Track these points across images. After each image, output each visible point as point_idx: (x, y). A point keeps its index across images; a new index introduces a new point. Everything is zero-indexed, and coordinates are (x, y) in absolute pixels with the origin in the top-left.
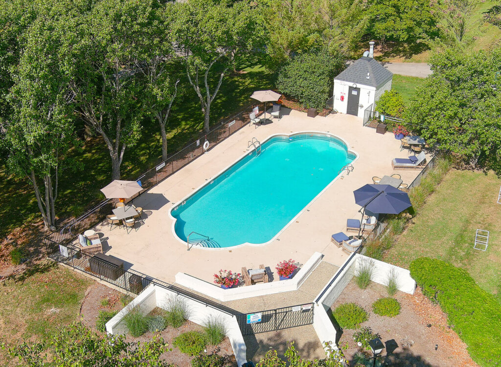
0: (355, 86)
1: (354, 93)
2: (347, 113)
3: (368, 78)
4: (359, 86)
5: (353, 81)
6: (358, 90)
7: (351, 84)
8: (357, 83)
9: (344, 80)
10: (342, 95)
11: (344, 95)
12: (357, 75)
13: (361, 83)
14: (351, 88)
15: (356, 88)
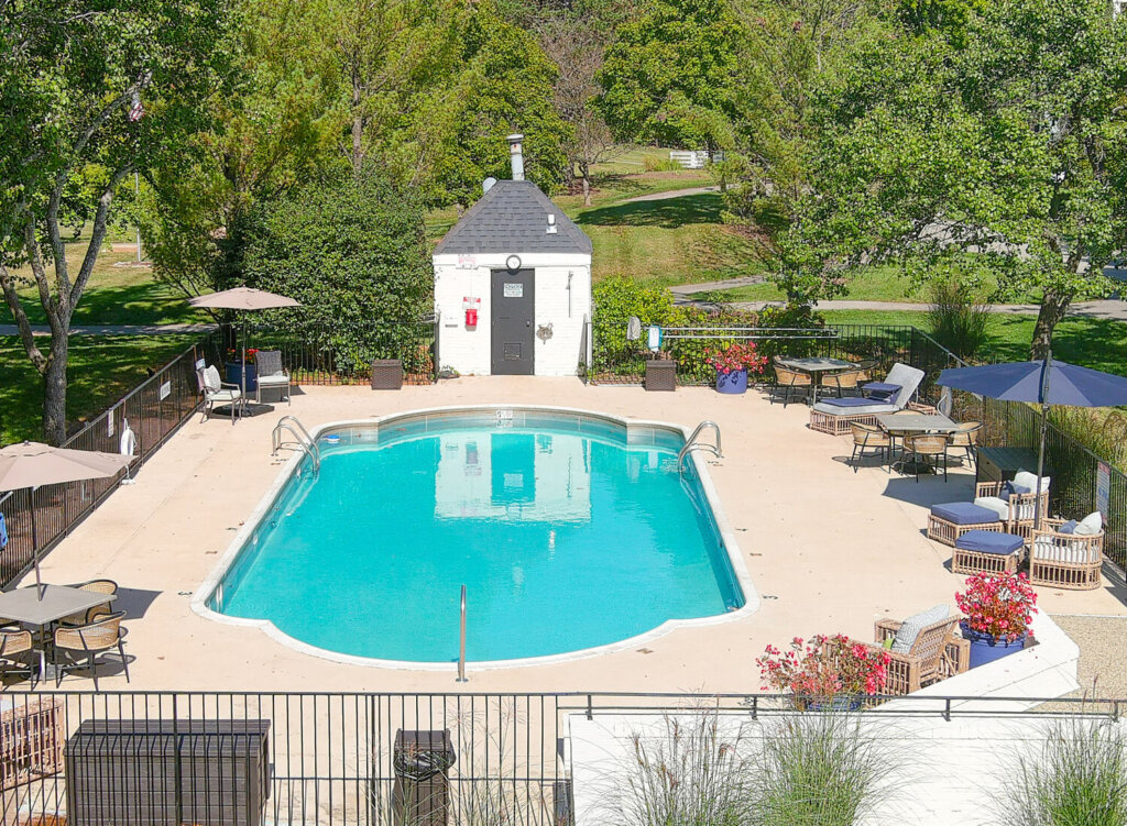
0: (514, 264)
1: (513, 291)
2: (493, 373)
3: (553, 230)
4: (528, 259)
5: (504, 248)
6: (526, 276)
7: (499, 260)
8: (521, 250)
9: (470, 250)
10: (469, 306)
11: (476, 306)
12: (510, 228)
13: (533, 250)
14: (500, 276)
15: (518, 270)
